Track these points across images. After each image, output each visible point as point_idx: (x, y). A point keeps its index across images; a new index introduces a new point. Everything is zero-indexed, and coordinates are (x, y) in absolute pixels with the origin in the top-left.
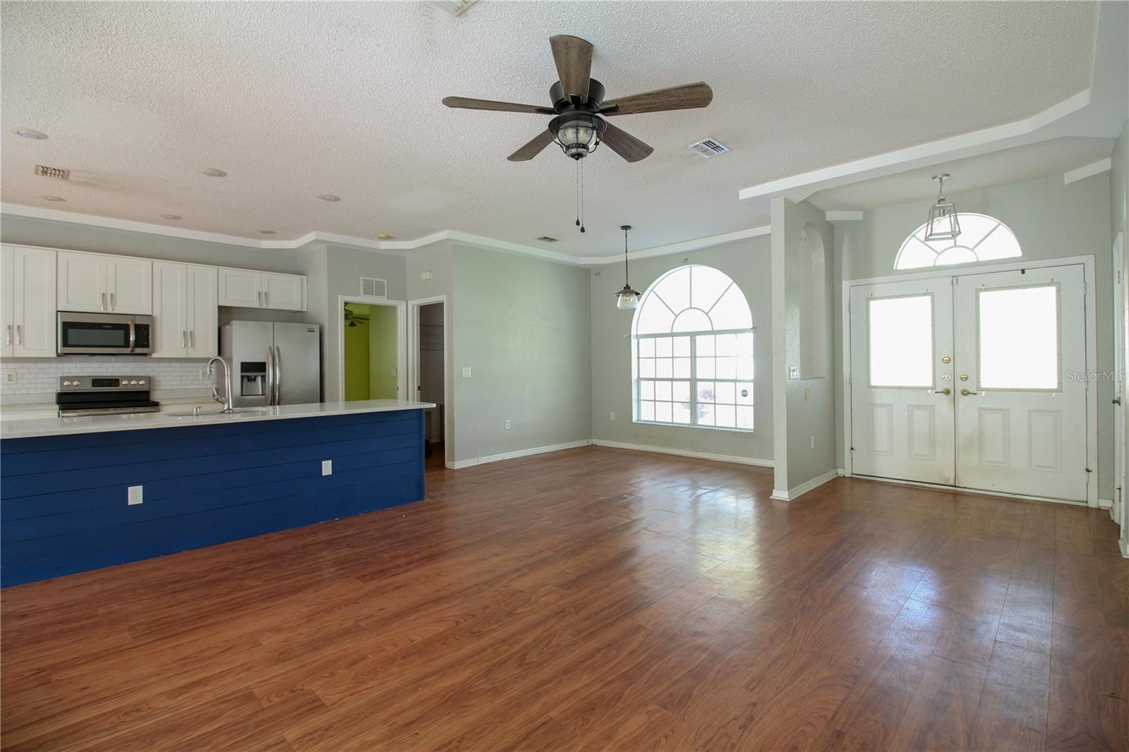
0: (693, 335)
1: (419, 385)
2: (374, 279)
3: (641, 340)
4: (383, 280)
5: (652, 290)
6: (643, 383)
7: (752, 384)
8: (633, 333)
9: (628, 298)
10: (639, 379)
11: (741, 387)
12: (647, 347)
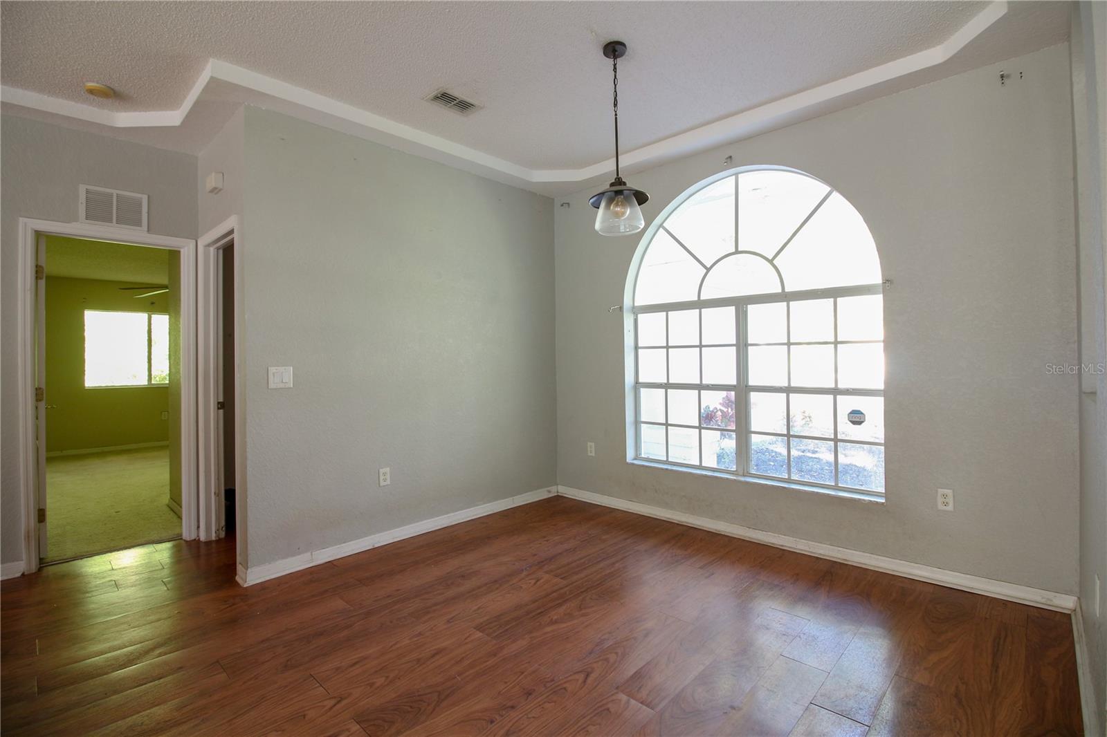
0: (740, 304)
1: (221, 400)
2: (115, 192)
3: (641, 317)
4: (139, 195)
5: (661, 226)
6: (644, 392)
7: (880, 401)
8: (627, 301)
9: (618, 209)
10: (637, 385)
11: (847, 404)
12: (651, 328)
